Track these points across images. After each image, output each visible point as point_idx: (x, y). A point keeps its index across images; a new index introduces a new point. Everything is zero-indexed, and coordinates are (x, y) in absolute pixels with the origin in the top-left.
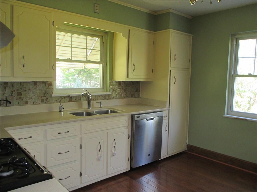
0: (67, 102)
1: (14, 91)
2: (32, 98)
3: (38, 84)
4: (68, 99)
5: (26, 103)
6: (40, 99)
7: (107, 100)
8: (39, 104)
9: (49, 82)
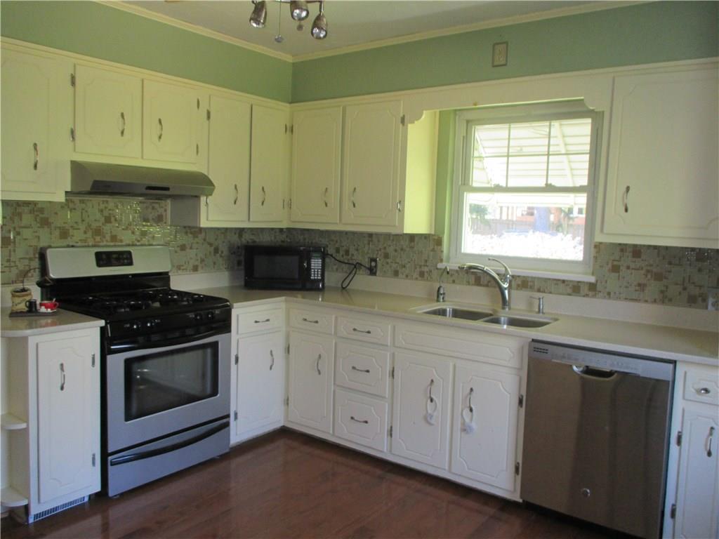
0: (469, 283)
1: (380, 250)
2: (404, 267)
3: (416, 239)
4: (472, 279)
5: (396, 274)
6: (418, 269)
7: (584, 296)
8: (417, 279)
9: (436, 238)
